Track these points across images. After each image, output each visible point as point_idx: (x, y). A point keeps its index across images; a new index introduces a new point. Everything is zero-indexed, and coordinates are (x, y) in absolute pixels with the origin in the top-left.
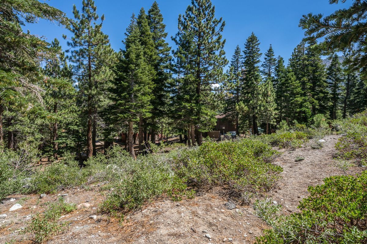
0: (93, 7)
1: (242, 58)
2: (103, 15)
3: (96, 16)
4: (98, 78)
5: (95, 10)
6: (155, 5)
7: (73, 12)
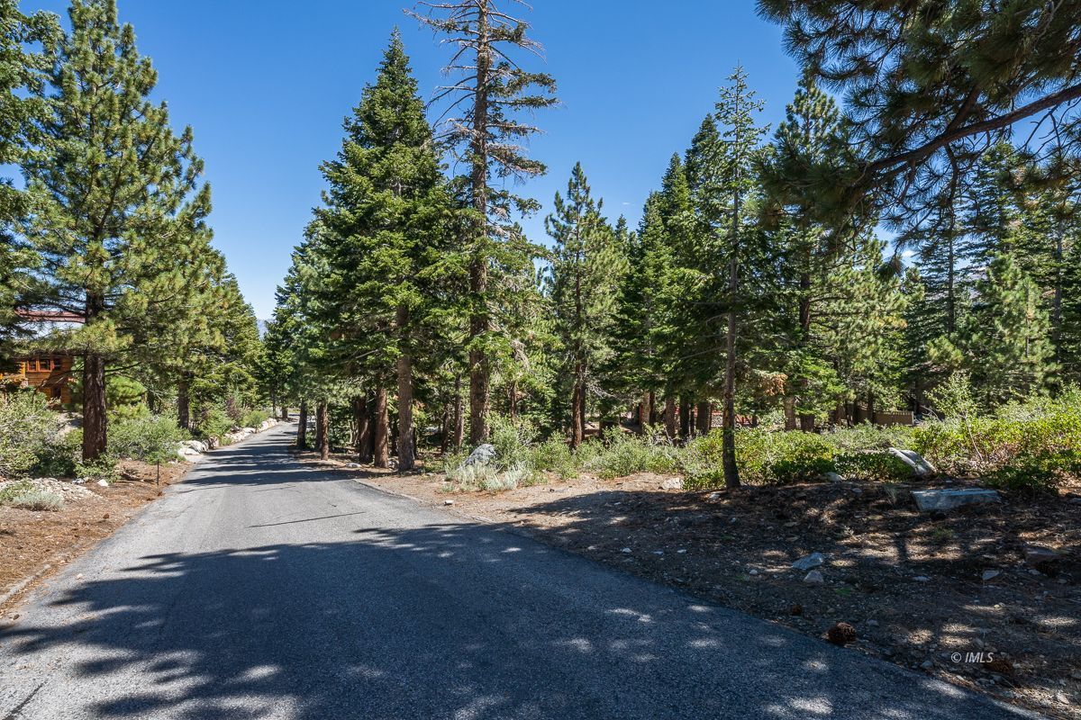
0: (584, 188)
1: (964, 208)
2: (601, 200)
3: (589, 200)
4: (591, 312)
5: (587, 192)
6: (709, 122)
7: (555, 203)
